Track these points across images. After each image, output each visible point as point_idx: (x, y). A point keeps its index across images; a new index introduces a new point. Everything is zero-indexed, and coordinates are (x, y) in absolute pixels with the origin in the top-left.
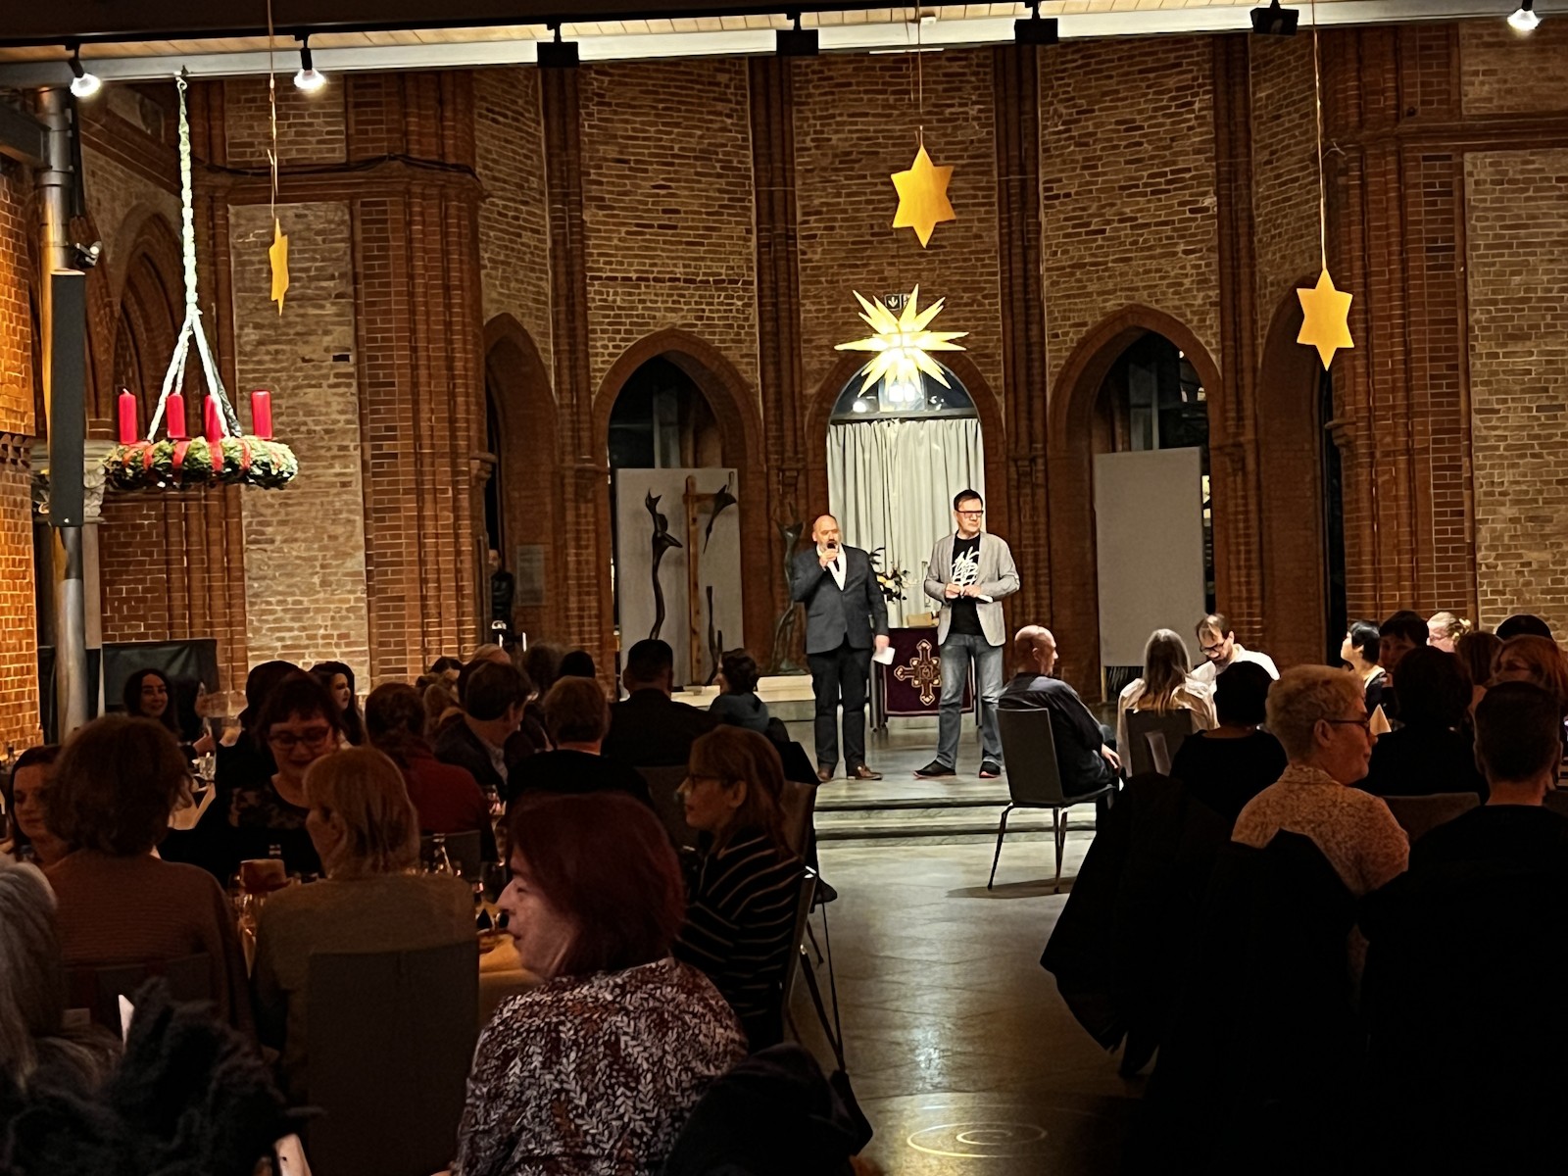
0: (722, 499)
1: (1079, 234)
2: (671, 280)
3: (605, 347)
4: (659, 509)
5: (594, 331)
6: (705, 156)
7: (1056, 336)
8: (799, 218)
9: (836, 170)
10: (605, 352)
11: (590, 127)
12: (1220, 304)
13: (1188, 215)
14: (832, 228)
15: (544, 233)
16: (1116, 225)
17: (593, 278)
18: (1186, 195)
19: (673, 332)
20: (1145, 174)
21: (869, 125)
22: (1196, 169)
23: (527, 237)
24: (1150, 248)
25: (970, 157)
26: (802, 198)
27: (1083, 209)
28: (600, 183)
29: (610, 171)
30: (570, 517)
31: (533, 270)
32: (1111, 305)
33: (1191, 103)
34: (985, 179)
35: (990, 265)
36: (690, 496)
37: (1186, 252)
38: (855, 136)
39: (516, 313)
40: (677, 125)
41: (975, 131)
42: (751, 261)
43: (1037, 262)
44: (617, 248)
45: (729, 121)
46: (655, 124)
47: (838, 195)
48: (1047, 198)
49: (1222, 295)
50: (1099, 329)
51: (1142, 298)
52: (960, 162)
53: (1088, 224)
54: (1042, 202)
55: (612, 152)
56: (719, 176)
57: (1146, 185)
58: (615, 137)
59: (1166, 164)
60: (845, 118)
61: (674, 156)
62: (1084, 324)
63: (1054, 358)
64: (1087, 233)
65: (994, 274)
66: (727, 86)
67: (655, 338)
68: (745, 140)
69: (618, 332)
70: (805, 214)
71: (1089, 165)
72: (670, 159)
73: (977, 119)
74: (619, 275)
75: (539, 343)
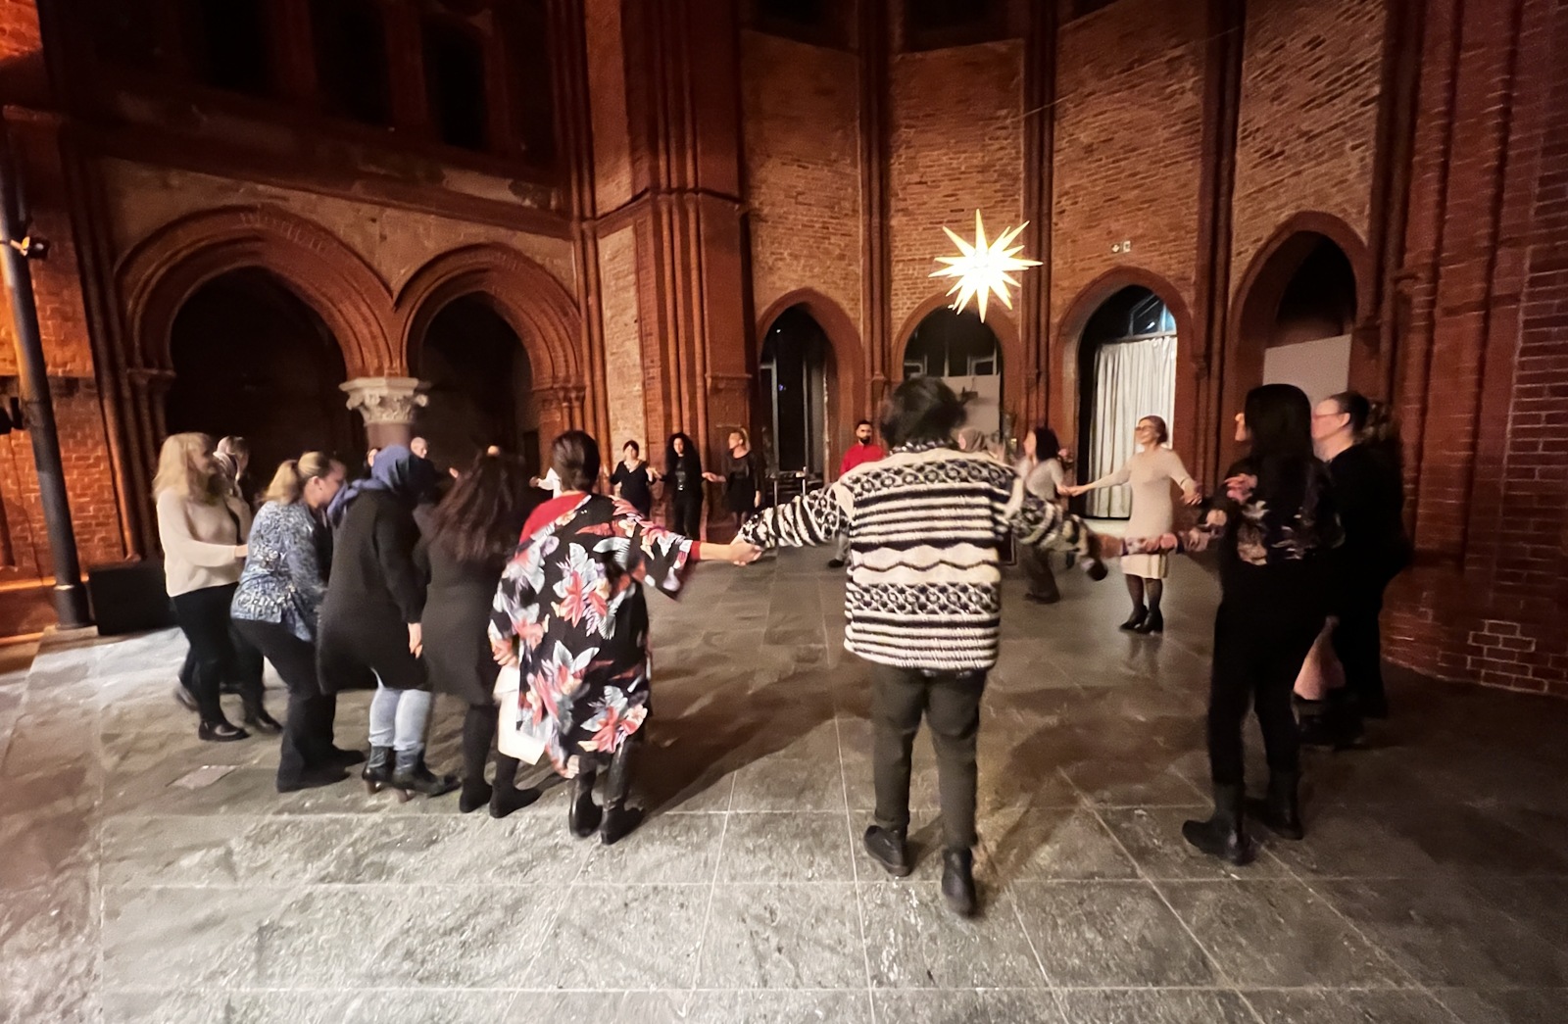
1: (1263, 163)
3: (904, 304)
5: (896, 295)
6: (983, 170)
7: (1239, 255)
8: (1055, 198)
9: (1081, 159)
10: (904, 309)
11: (899, 164)
13: (1358, 110)
14: (1076, 203)
15: (857, 235)
16: (1293, 144)
17: (897, 261)
18: (1358, 91)
20: (1324, 84)
21: (1105, 119)
22: (1369, 61)
23: (835, 239)
24: (1321, 154)
25: (1184, 123)
26: (1058, 185)
27: (1270, 138)
28: (905, 200)
29: (912, 193)
30: (868, 408)
31: (844, 260)
32: (1283, 217)
34: (1193, 136)
35: (1189, 208)
37: (1354, 148)
38: (1097, 130)
39: (820, 288)
40: (964, 152)
41: (1190, 99)
43: (1231, 194)
44: (916, 240)
45: (1005, 142)
46: (945, 155)
47: (1082, 177)
48: (1243, 138)
50: (1271, 241)
51: (1308, 205)
52: (1174, 129)
53: (1273, 149)
54: (1239, 142)
55: (915, 178)
56: (996, 182)
57: (1323, 95)
58: (917, 168)
59: (1343, 67)
60: (1090, 119)
61: (962, 173)
62: (1261, 239)
63: (1238, 270)
64: (1271, 158)
65: (1193, 213)
66: (1006, 118)
68: (1018, 153)
69: (914, 293)
70: (1059, 196)
71: (1277, 97)
72: (958, 176)
73: (1191, 89)
74: (917, 257)
75: (846, 305)
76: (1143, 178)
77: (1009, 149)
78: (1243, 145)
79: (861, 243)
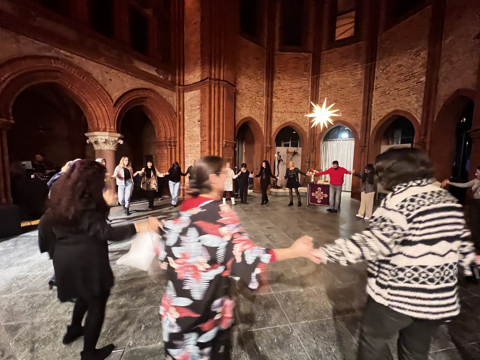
0: (295, 153)
1: (383, 95)
2: (291, 112)
3: (276, 124)
4: (280, 154)
5: (274, 122)
6: (300, 88)
7: (374, 119)
8: (319, 99)
9: (327, 89)
10: (276, 126)
11: (276, 83)
12: (423, 106)
13: (416, 84)
15: (264, 102)
16: (393, 91)
17: (274, 112)
18: (416, 79)
19: (290, 122)
20: (403, 77)
21: (335, 79)
22: (420, 71)
23: (258, 103)
24: (402, 95)
25: (358, 83)
26: (320, 96)
27: (385, 89)
28: (277, 94)
29: (279, 92)
30: (265, 155)
31: (260, 109)
32: (390, 110)
33: (420, 54)
34: (361, 87)
35: (359, 106)
36: (288, 152)
37: (413, 94)
38: (332, 82)
39: (253, 117)
40: (294, 83)
41: (359, 77)
42: (308, 108)
43: (372, 103)
44: (280, 106)
45: (306, 81)
46: (289, 83)
47: (328, 94)
48: (376, 89)
49: (424, 104)
50: (385, 117)
51: (399, 108)
52: (355, 84)
53: (386, 93)
54: (374, 90)
55: (280, 88)
56: (303, 92)
57: (403, 80)
58: (281, 85)
59: (410, 73)
60: (331, 78)
61: (294, 89)
62: (382, 116)
63: (374, 124)
64: (385, 95)
65: (361, 107)
66: (306, 75)
67: (287, 123)
68: (309, 85)
69: (279, 122)
70: (320, 99)
71: (387, 79)
72: (292, 89)
73: (360, 74)
74: (280, 111)
75: (260, 123)
76: (345, 96)
77: (307, 84)
78: (375, 91)
79: (265, 105)
